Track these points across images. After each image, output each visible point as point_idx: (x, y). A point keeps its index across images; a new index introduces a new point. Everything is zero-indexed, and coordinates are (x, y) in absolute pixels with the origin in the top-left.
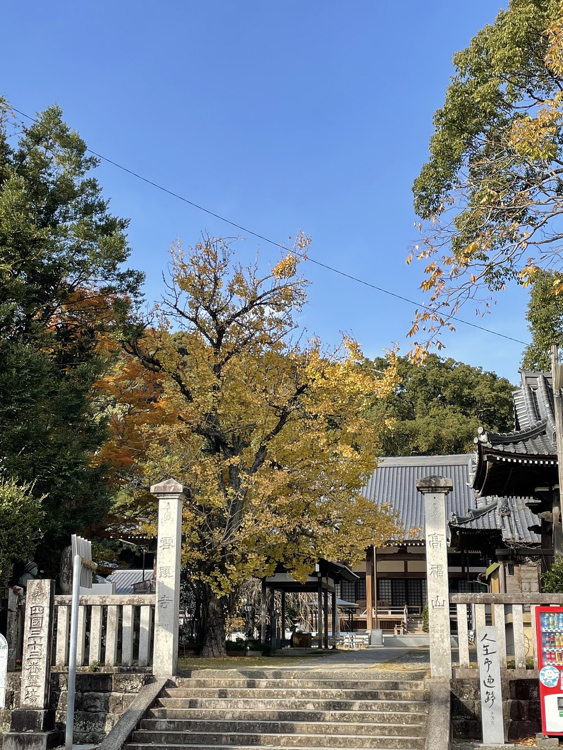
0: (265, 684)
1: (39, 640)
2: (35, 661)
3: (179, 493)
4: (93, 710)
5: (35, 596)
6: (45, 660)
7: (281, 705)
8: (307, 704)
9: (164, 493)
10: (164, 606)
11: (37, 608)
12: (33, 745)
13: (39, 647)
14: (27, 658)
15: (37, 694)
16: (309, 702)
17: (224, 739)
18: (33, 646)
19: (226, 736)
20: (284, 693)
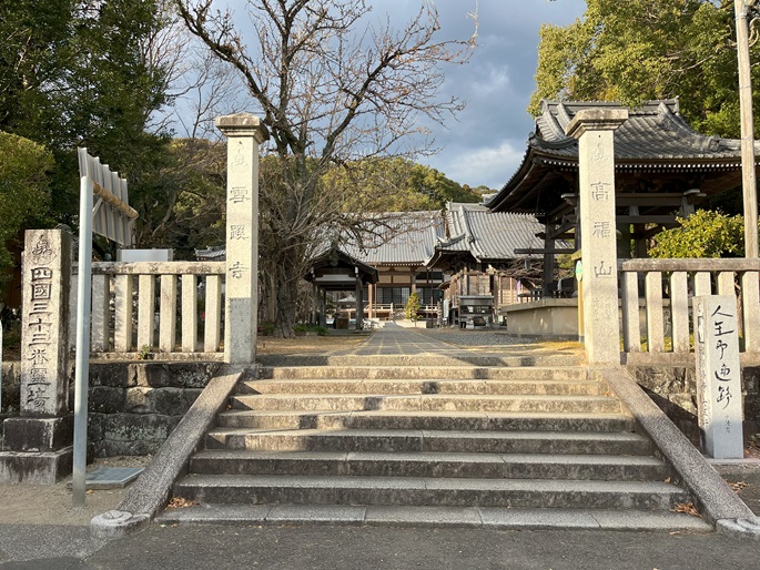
0: (375, 373)
1: (46, 318)
2: (41, 347)
3: (254, 127)
4: (140, 410)
5: (38, 252)
6: (57, 346)
7: (408, 404)
8: (445, 402)
9: (234, 128)
10: (238, 275)
11: (42, 271)
12: (36, 472)
13: (47, 328)
14: (28, 343)
15: (44, 395)
16: (448, 400)
17: (340, 467)
18: (37, 326)
19: (344, 463)
20: (407, 386)
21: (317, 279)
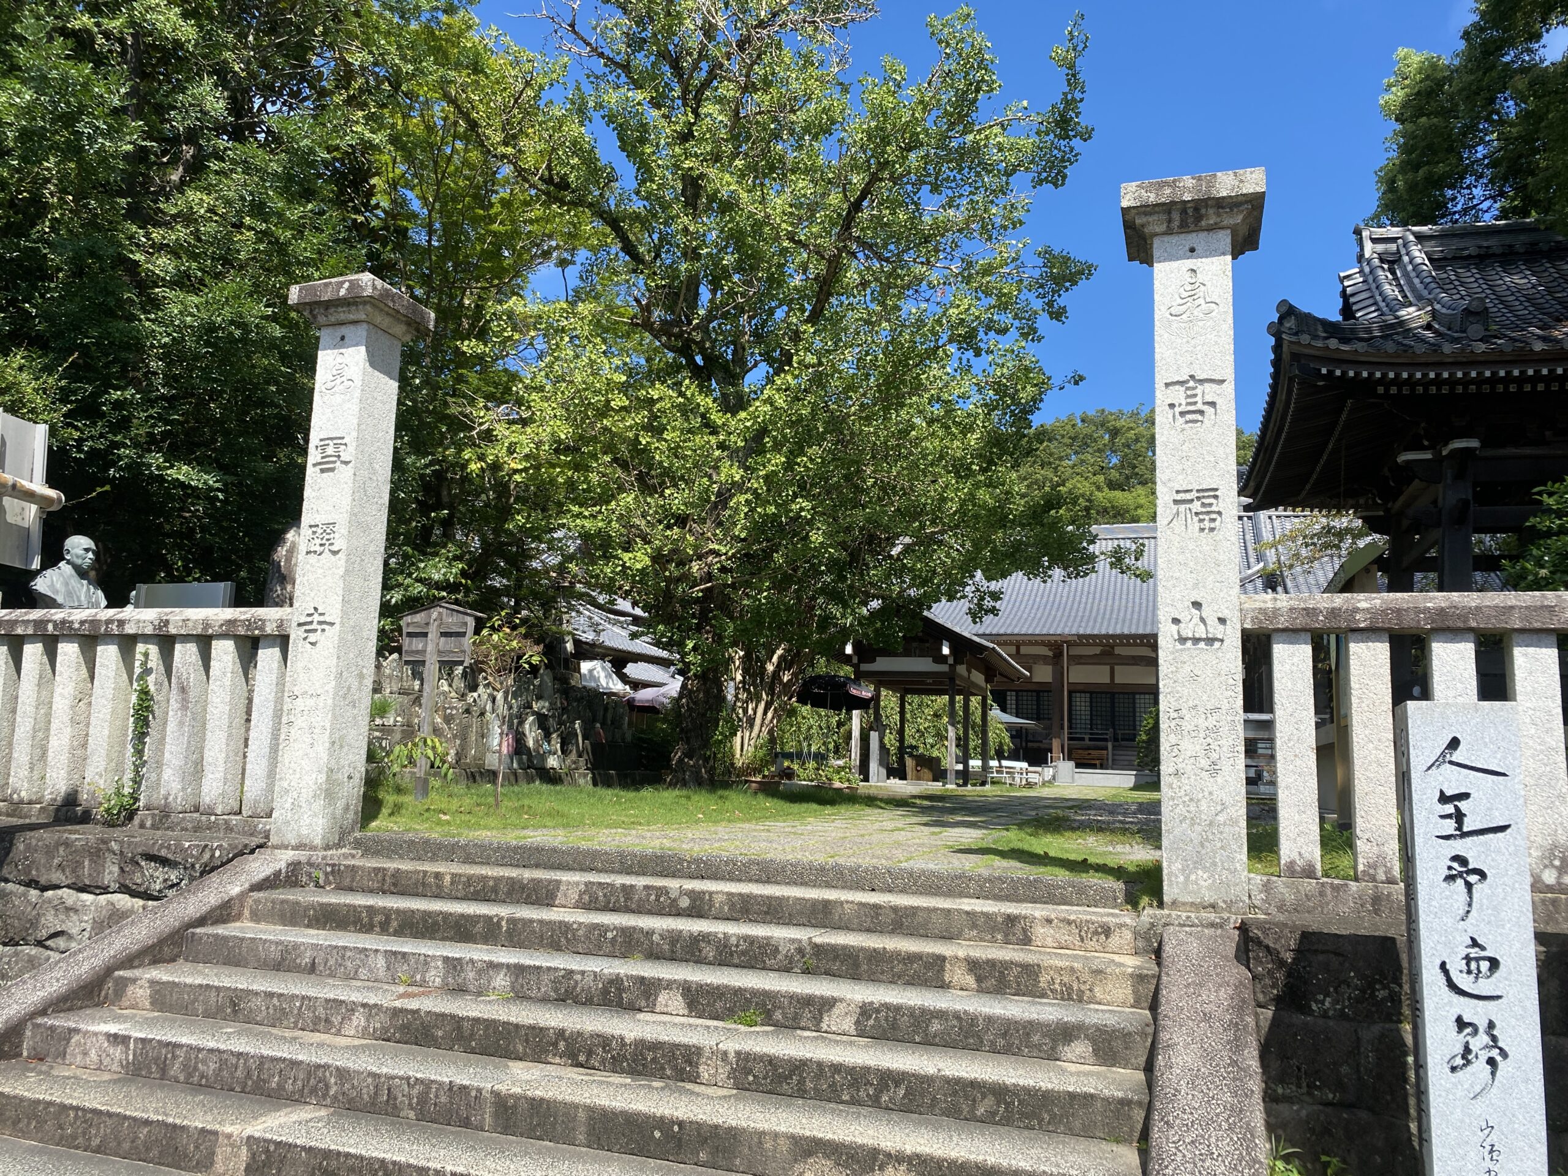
3: (363, 301)
9: (326, 305)
10: (311, 638)
21: (865, 667)
